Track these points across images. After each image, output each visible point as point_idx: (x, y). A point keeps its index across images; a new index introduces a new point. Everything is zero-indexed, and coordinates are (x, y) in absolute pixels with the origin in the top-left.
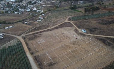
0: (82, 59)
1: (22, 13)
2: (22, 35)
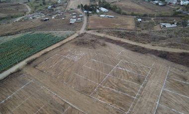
1: (164, 5)
2: (89, 32)
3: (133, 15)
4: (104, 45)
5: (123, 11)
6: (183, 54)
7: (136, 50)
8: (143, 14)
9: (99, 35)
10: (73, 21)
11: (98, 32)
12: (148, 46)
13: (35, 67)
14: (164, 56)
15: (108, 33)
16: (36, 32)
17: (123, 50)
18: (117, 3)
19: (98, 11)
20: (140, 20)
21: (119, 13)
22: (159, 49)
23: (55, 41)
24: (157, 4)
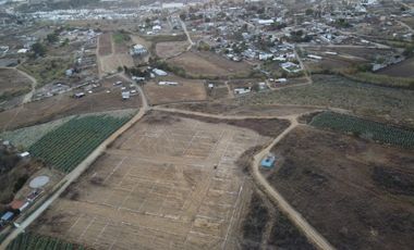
0: (144, 214)
1: (240, 61)
2: (155, 108)
3: (202, 78)
4: (179, 120)
5: (189, 73)
6: (247, 120)
7: (210, 121)
8: (214, 75)
9: (168, 110)
10: (126, 95)
11: (167, 107)
12: (220, 117)
13: (118, 148)
14: (232, 123)
15: (177, 107)
16: (82, 116)
17: (198, 122)
18: (177, 59)
19: (152, 75)
20: (211, 86)
21: (183, 76)
22: (229, 117)
23: (120, 123)
24: (231, 59)
